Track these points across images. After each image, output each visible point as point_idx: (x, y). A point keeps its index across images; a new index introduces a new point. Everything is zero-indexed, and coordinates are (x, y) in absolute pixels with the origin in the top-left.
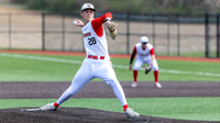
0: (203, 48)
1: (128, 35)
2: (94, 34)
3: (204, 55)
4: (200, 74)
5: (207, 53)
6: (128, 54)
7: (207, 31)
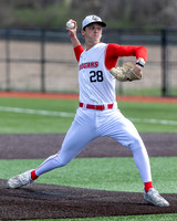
0: (159, 82)
1: (43, 62)
3: (159, 93)
4: (153, 121)
5: (164, 90)
6: (43, 91)
7: (164, 56)
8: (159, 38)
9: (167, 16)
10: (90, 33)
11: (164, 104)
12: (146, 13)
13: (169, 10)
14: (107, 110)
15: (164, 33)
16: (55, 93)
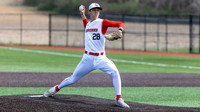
0: (188, 45)
1: (123, 33)
2: (100, 31)
3: (188, 51)
5: (191, 49)
6: (123, 49)
7: (191, 30)
8: (188, 20)
9: (192, 8)
10: (93, 12)
11: (191, 57)
12: (181, 6)
13: (194, 5)
14: (100, 56)
15: (191, 17)
16: (130, 50)
